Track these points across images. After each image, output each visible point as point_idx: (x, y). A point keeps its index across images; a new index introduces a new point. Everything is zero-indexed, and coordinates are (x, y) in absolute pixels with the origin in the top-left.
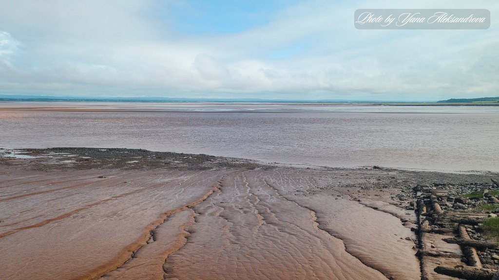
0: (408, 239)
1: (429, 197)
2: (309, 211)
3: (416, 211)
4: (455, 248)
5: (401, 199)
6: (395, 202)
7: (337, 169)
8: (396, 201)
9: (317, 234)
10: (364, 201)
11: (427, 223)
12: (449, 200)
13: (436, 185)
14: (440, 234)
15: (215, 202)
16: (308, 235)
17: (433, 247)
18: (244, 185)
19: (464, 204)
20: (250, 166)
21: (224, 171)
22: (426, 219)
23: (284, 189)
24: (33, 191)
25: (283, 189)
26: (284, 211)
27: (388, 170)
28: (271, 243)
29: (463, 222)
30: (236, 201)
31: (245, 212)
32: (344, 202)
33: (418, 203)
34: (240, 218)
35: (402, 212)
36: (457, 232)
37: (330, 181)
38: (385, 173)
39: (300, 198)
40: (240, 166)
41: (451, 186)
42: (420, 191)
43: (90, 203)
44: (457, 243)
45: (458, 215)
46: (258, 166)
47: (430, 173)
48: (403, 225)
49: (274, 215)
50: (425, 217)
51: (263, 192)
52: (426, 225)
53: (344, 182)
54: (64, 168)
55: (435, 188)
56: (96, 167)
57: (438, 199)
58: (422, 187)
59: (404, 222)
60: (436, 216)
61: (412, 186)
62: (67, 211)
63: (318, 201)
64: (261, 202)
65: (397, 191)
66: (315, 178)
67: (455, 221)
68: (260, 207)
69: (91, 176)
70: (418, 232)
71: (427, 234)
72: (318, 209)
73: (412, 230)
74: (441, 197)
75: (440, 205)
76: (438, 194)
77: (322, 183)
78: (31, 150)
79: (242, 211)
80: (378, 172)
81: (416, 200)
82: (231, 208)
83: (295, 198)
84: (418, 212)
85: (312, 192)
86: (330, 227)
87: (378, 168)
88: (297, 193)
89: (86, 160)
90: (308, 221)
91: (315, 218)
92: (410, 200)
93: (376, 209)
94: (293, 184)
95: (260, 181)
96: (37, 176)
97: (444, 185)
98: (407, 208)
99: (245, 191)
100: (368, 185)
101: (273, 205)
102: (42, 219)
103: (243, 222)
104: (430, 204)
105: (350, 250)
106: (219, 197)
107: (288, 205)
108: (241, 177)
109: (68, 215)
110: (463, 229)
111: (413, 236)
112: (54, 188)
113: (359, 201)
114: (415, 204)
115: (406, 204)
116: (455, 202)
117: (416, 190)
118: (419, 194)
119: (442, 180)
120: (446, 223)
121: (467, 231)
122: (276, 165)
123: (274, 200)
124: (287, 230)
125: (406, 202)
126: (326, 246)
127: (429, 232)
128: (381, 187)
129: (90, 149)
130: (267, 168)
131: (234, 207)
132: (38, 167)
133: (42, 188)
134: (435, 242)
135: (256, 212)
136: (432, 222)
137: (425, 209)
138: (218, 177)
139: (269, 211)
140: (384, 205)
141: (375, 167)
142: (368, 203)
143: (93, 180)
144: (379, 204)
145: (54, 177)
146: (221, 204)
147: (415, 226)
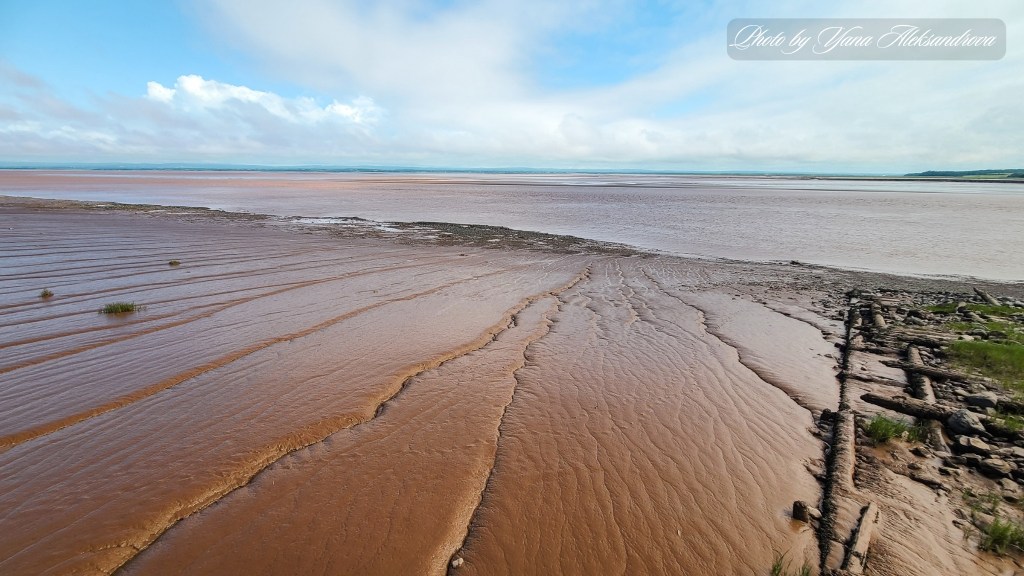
0: (829, 356)
1: (869, 306)
2: (696, 310)
3: (846, 322)
4: (898, 375)
5: (825, 306)
6: (817, 309)
7: (738, 262)
8: (819, 307)
9: (703, 339)
10: (771, 304)
11: (860, 338)
12: (899, 311)
13: (882, 291)
14: (877, 353)
15: (582, 291)
16: (693, 339)
17: (864, 370)
18: (617, 274)
19: (922, 319)
20: (625, 253)
21: (594, 256)
22: (860, 334)
23: (666, 283)
24: (402, 265)
25: (664, 281)
26: (663, 308)
27: (811, 267)
28: (645, 343)
29: (916, 343)
30: (606, 292)
31: (616, 305)
32: (744, 303)
33: (851, 313)
34: (609, 311)
35: (826, 323)
36: (905, 355)
37: (728, 276)
38: (807, 271)
39: (686, 294)
40: (613, 251)
41: (905, 294)
42: (856, 297)
43: (452, 281)
44: (902, 367)
45: (911, 332)
46: (635, 252)
47: (876, 274)
48: (825, 338)
49: (651, 311)
50: (858, 331)
51: (639, 284)
52: (859, 341)
53: (747, 279)
54: (427, 243)
55: (880, 295)
56: (458, 244)
57: (883, 310)
58: (860, 292)
59: (826, 335)
60: (875, 331)
61: (845, 290)
62: (432, 287)
63: (707, 299)
64: (636, 296)
65: (822, 295)
66: (707, 270)
67: (905, 341)
68: (634, 301)
69: (452, 253)
70: (845, 350)
71: (858, 353)
72: (708, 309)
73: (837, 345)
74: (887, 307)
75: (885, 318)
76: (884, 303)
77: (717, 278)
78: (396, 223)
79: (612, 304)
80: (797, 270)
81: (848, 308)
82: (599, 299)
83: (679, 294)
84: (849, 324)
85: (702, 289)
86: (721, 331)
87: (797, 263)
89: (449, 236)
90: (694, 323)
91: (703, 320)
92: (840, 308)
93: (787, 315)
94: (678, 277)
95: (637, 270)
96: (404, 250)
97: (895, 291)
98: (833, 318)
99: (617, 281)
100: (780, 285)
101: (651, 300)
102: (409, 294)
103: (613, 317)
104: (869, 316)
105: (744, 360)
106: (586, 286)
107: (669, 301)
108: (614, 265)
109: (433, 291)
110: (915, 351)
111: (837, 353)
112: (419, 262)
113: (765, 303)
114: (846, 314)
115: (833, 312)
116: (909, 315)
117: (850, 295)
118: (854, 301)
119: (892, 285)
120: (889, 341)
121: (921, 354)
122: (658, 253)
123: (653, 295)
124: (665, 329)
125: (834, 310)
126: (714, 353)
127: (861, 350)
128: (798, 287)
129: (452, 225)
130: (647, 256)
131: (603, 298)
132: (405, 241)
133: (410, 262)
134: (869, 365)
135: (630, 306)
136: (868, 338)
137: (860, 321)
138: (587, 263)
139: (644, 306)
140: (800, 312)
141: (793, 263)
142: (777, 307)
143: (454, 258)
144: (792, 309)
145: (419, 252)
146: (588, 294)
147: (841, 342)
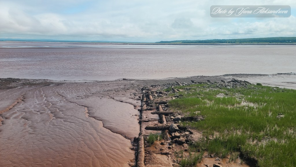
0: (136, 115)
1: (148, 93)
2: (84, 107)
3: (142, 100)
4: (156, 116)
5: (135, 95)
6: (132, 97)
7: (103, 82)
8: (133, 96)
9: (88, 120)
10: (116, 98)
11: (145, 105)
12: (157, 93)
13: (152, 86)
14: (150, 110)
15: (18, 109)
16: (82, 121)
17: (147, 117)
18: (42, 96)
19: (163, 94)
20: (46, 84)
21: (27, 88)
22: (145, 104)
23: (69, 96)
25: (68, 96)
26: (67, 109)
27: (131, 80)
28: (58, 130)
29: (161, 103)
30: (35, 107)
31: (41, 113)
32: (105, 100)
33: (143, 96)
34: (37, 117)
35: (135, 102)
36: (158, 108)
37: (98, 89)
38: (129, 82)
39: (79, 100)
40: (39, 84)
41: (158, 86)
42: (144, 90)
44: (157, 113)
45: (159, 100)
46: (52, 83)
47: (151, 80)
48: (135, 108)
49: (61, 112)
50: (145, 103)
51: (55, 99)
52: (145, 107)
53: (106, 89)
55: (151, 88)
57: (152, 93)
58: (146, 87)
59: (135, 106)
60: (149, 102)
61: (141, 88)
63: (88, 101)
64: (53, 106)
65: (134, 91)
66: (89, 88)
67: (157, 103)
68: (52, 109)
70: (141, 111)
71: (145, 111)
72: (90, 105)
73: (139, 110)
74: (153, 92)
75: (152, 96)
76: (153, 91)
77: (94, 90)
79: (39, 113)
80: (125, 82)
81: (142, 95)
82: (30, 112)
83: (76, 101)
84: (142, 101)
85: (87, 96)
86: (95, 115)
87: (125, 79)
88: (77, 98)
90: (83, 113)
91: (87, 111)
92: (140, 95)
93: (122, 102)
94: (75, 92)
95: (53, 92)
97: (156, 86)
98: (138, 100)
99: (42, 100)
100: (119, 89)
101: (61, 106)
103: (39, 120)
104: (148, 96)
105: (105, 126)
106: (22, 106)
107: (72, 105)
108: (40, 91)
110: (160, 106)
111: (138, 113)
113: (113, 98)
114: (141, 97)
115: (137, 97)
116: (159, 94)
117: (142, 89)
118: (144, 91)
119: (155, 83)
120: (154, 105)
121: (162, 107)
122: (65, 82)
123: (62, 104)
124: (69, 120)
125: (137, 96)
126: (92, 125)
127: (146, 110)
128: (126, 89)
130: (58, 84)
131: (33, 111)
134: (148, 115)
135: (49, 112)
136: (148, 105)
137: (145, 99)
138: (22, 92)
139: (58, 111)
140: (126, 99)
141: (124, 79)
142: (118, 99)
144: (124, 99)
146: (24, 110)
147: (140, 108)
